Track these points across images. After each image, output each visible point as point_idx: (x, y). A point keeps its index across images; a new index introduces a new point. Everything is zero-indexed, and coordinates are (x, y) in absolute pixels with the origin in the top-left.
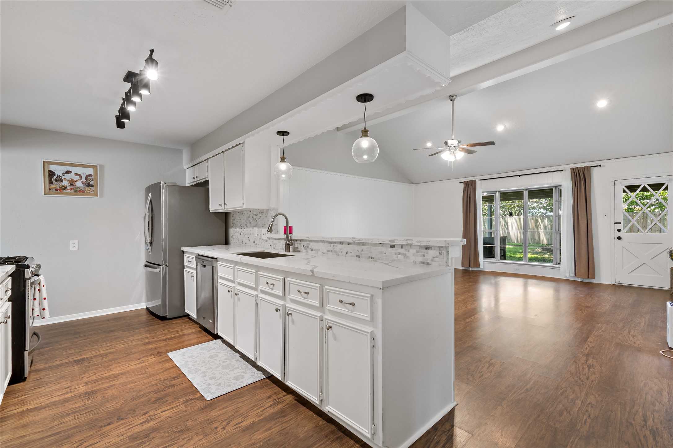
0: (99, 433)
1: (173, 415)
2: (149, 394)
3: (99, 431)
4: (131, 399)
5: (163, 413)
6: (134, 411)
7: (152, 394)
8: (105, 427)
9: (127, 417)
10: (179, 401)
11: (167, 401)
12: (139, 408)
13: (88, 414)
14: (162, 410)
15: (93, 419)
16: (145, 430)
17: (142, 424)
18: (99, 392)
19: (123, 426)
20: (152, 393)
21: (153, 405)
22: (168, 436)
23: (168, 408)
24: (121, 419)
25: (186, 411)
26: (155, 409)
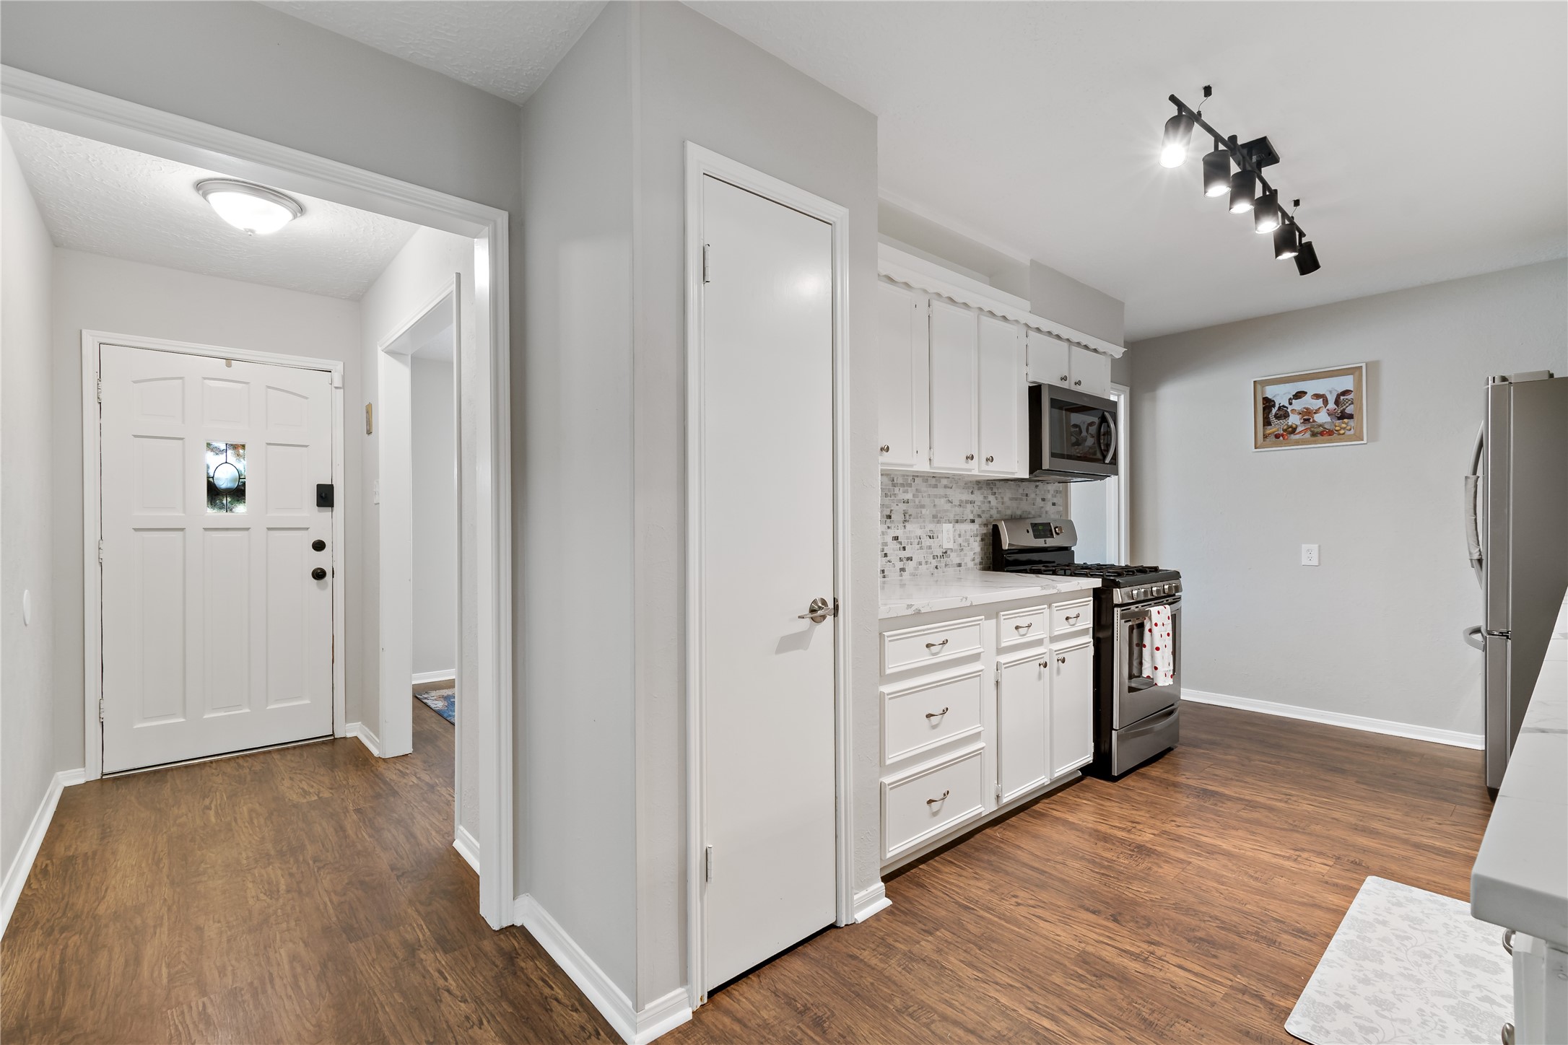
0: (1068, 912)
1: (1183, 986)
2: (1210, 919)
3: (1072, 909)
4: (1174, 904)
5: (1176, 969)
6: (1148, 925)
7: (1214, 925)
8: (1085, 912)
9: (1124, 924)
10: (1231, 977)
11: (1215, 957)
12: (1160, 927)
13: (1098, 876)
14: (1182, 963)
15: (1093, 889)
16: (1113, 965)
17: (1123, 954)
18: (1155, 857)
19: (1102, 932)
20: (1218, 922)
21: (1185, 941)
22: (1120, 1009)
23: (1197, 969)
24: (1116, 920)
25: (1213, 1004)
26: (1178, 950)
